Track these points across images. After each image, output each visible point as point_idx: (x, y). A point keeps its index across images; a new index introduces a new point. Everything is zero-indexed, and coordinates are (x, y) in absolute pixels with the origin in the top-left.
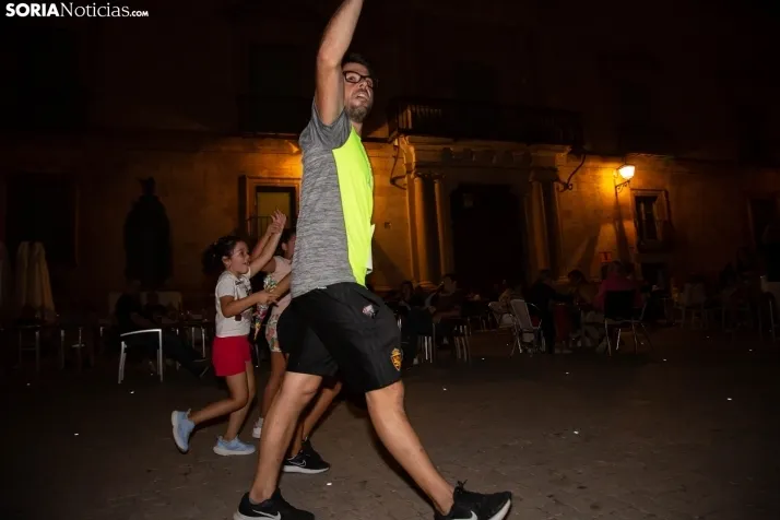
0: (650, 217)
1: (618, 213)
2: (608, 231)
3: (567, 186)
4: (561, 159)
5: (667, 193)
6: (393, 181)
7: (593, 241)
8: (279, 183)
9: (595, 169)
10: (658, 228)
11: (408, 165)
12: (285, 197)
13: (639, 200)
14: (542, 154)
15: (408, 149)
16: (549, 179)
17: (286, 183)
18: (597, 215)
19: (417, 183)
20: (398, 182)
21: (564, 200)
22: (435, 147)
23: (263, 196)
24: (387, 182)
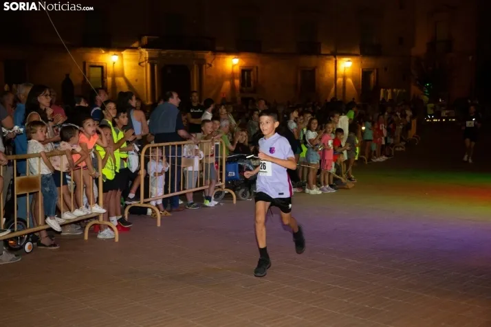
0: (249, 78)
1: (233, 76)
2: (227, 84)
3: (210, 65)
4: (208, 55)
5: (257, 68)
6: (140, 64)
7: (220, 88)
8: (97, 64)
9: (224, 58)
10: (252, 83)
11: (145, 58)
12: (100, 69)
13: (243, 71)
14: (199, 54)
15: (145, 53)
16: (201, 63)
17: (101, 64)
18: (222, 78)
19: (149, 66)
20: (142, 64)
21: (207, 71)
22: (156, 52)
23: (92, 69)
24: (137, 64)
